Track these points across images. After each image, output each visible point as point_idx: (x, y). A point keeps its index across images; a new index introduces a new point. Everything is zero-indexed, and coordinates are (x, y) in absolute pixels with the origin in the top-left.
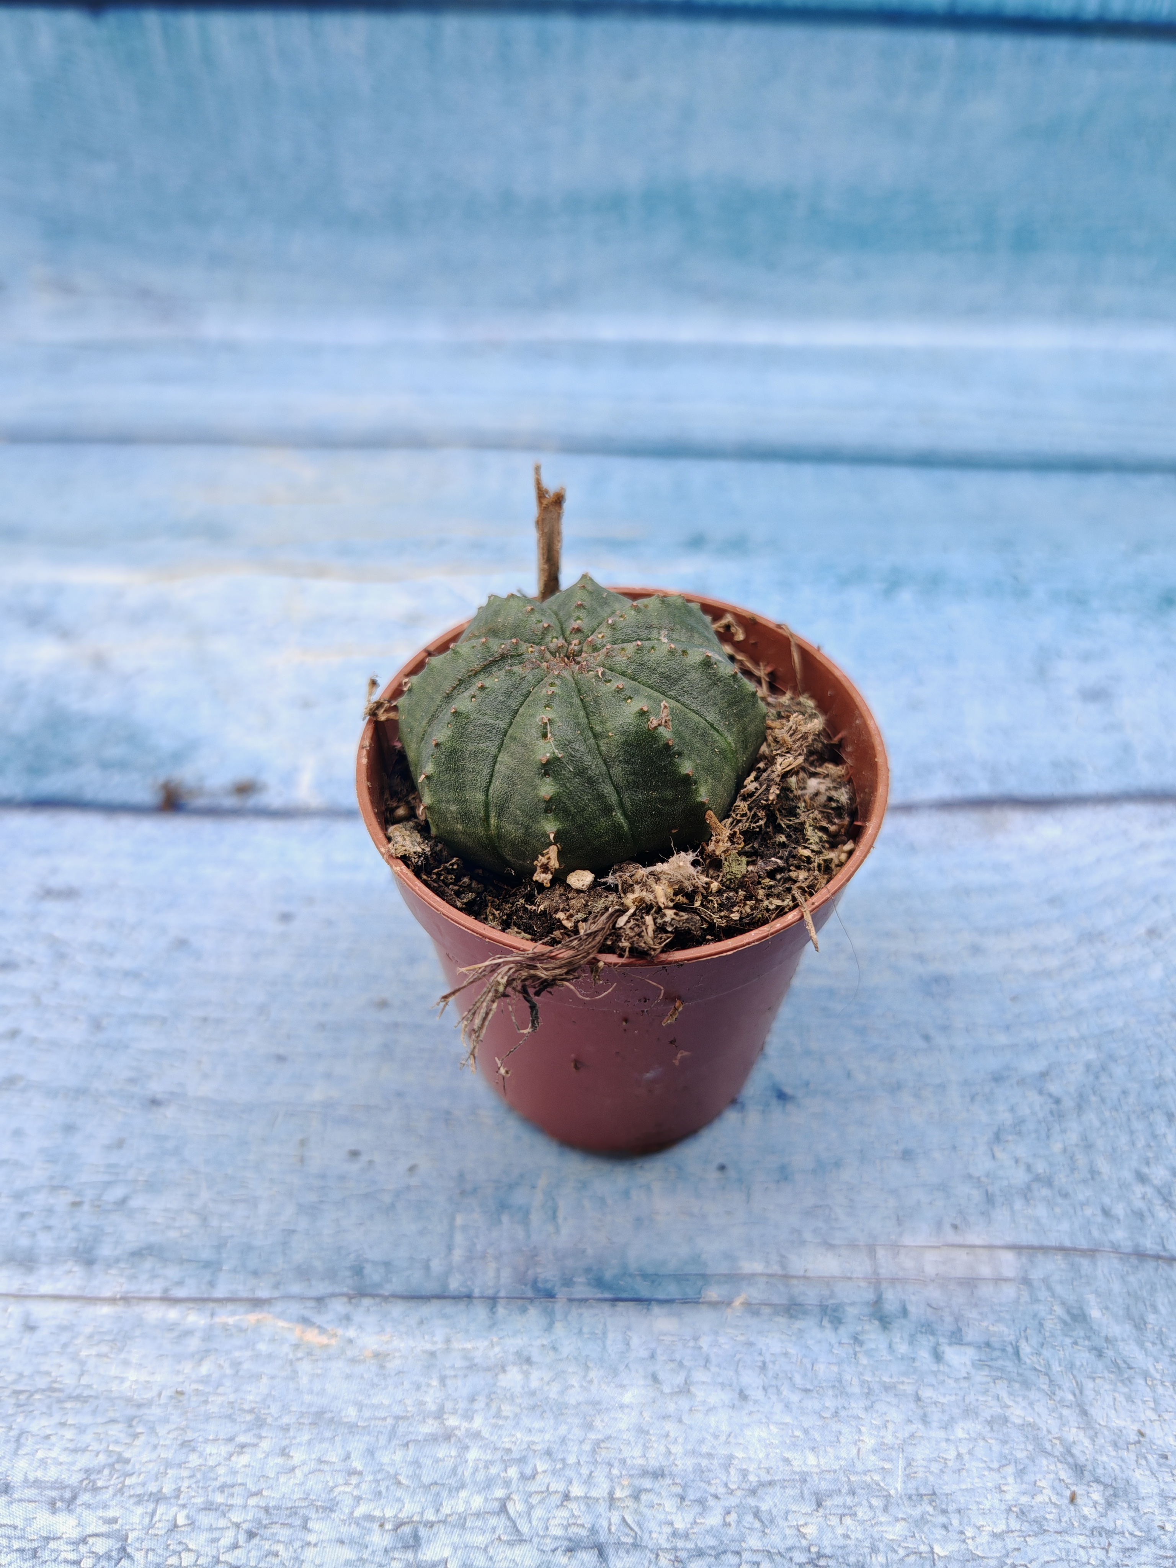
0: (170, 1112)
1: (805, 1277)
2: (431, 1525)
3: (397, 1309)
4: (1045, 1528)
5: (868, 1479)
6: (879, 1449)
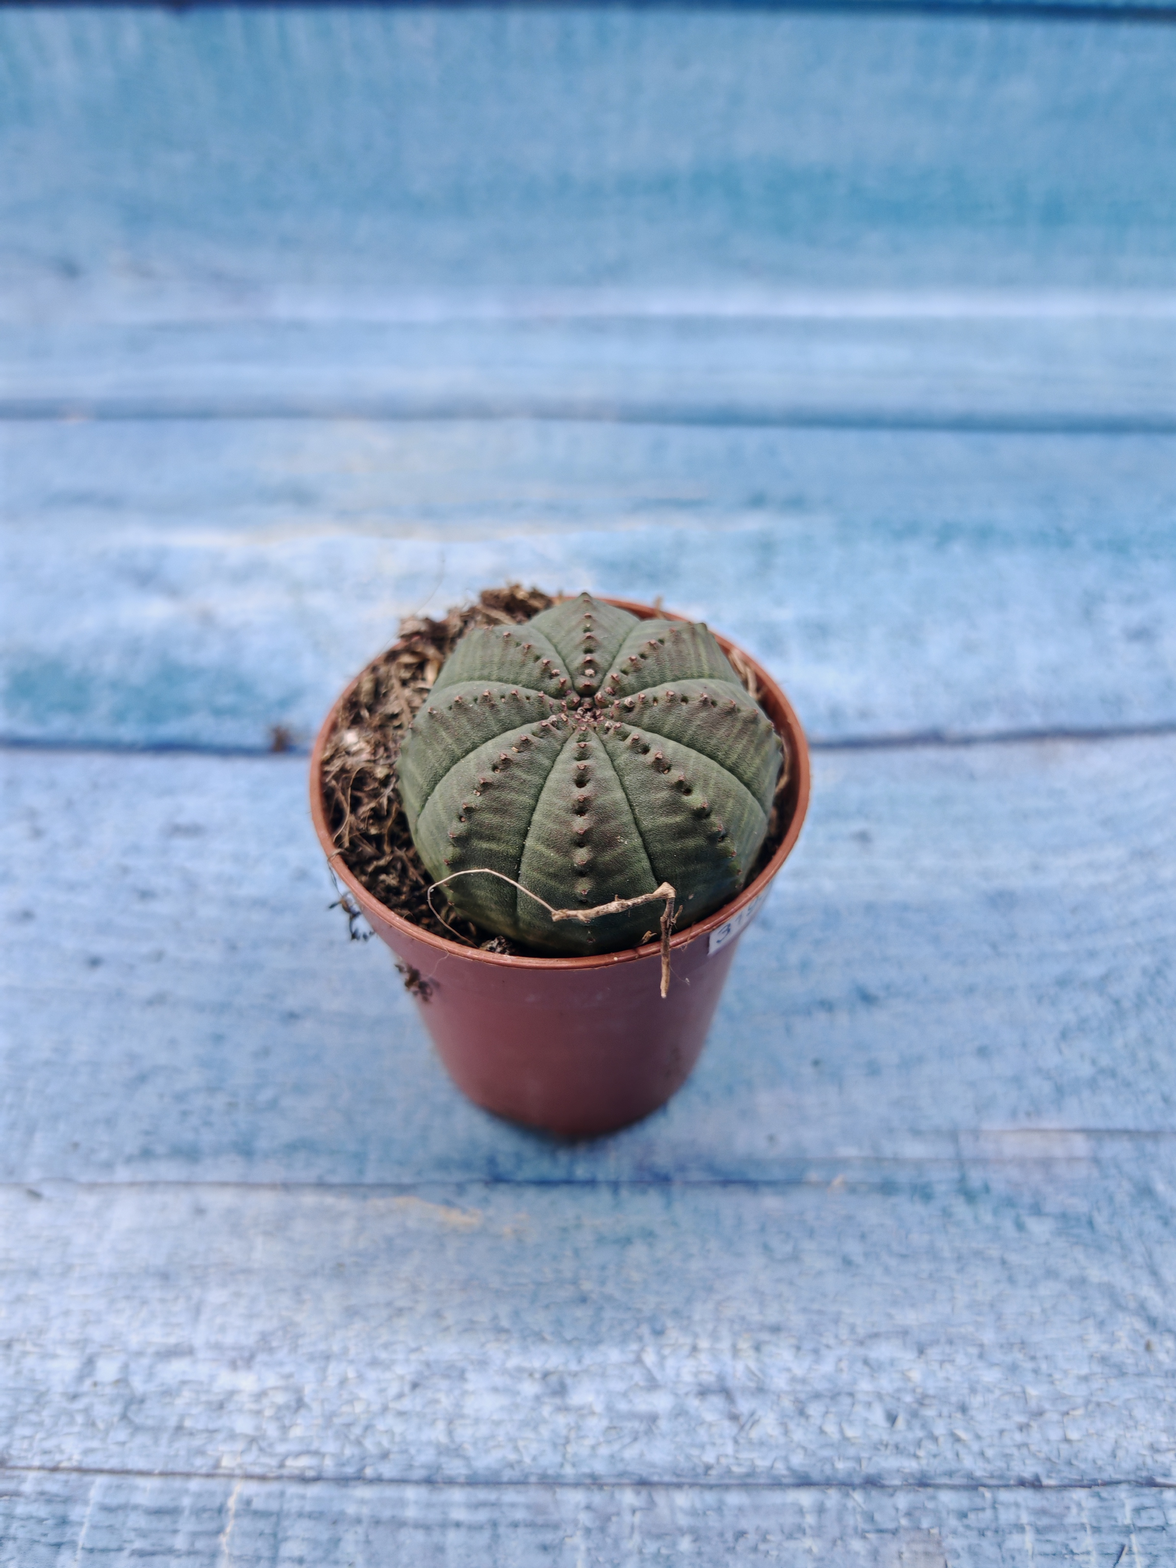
0: (308, 1024)
1: (897, 1160)
2: (575, 1375)
3: (531, 1194)
4: (1125, 1371)
5: (963, 1330)
6: (973, 1305)
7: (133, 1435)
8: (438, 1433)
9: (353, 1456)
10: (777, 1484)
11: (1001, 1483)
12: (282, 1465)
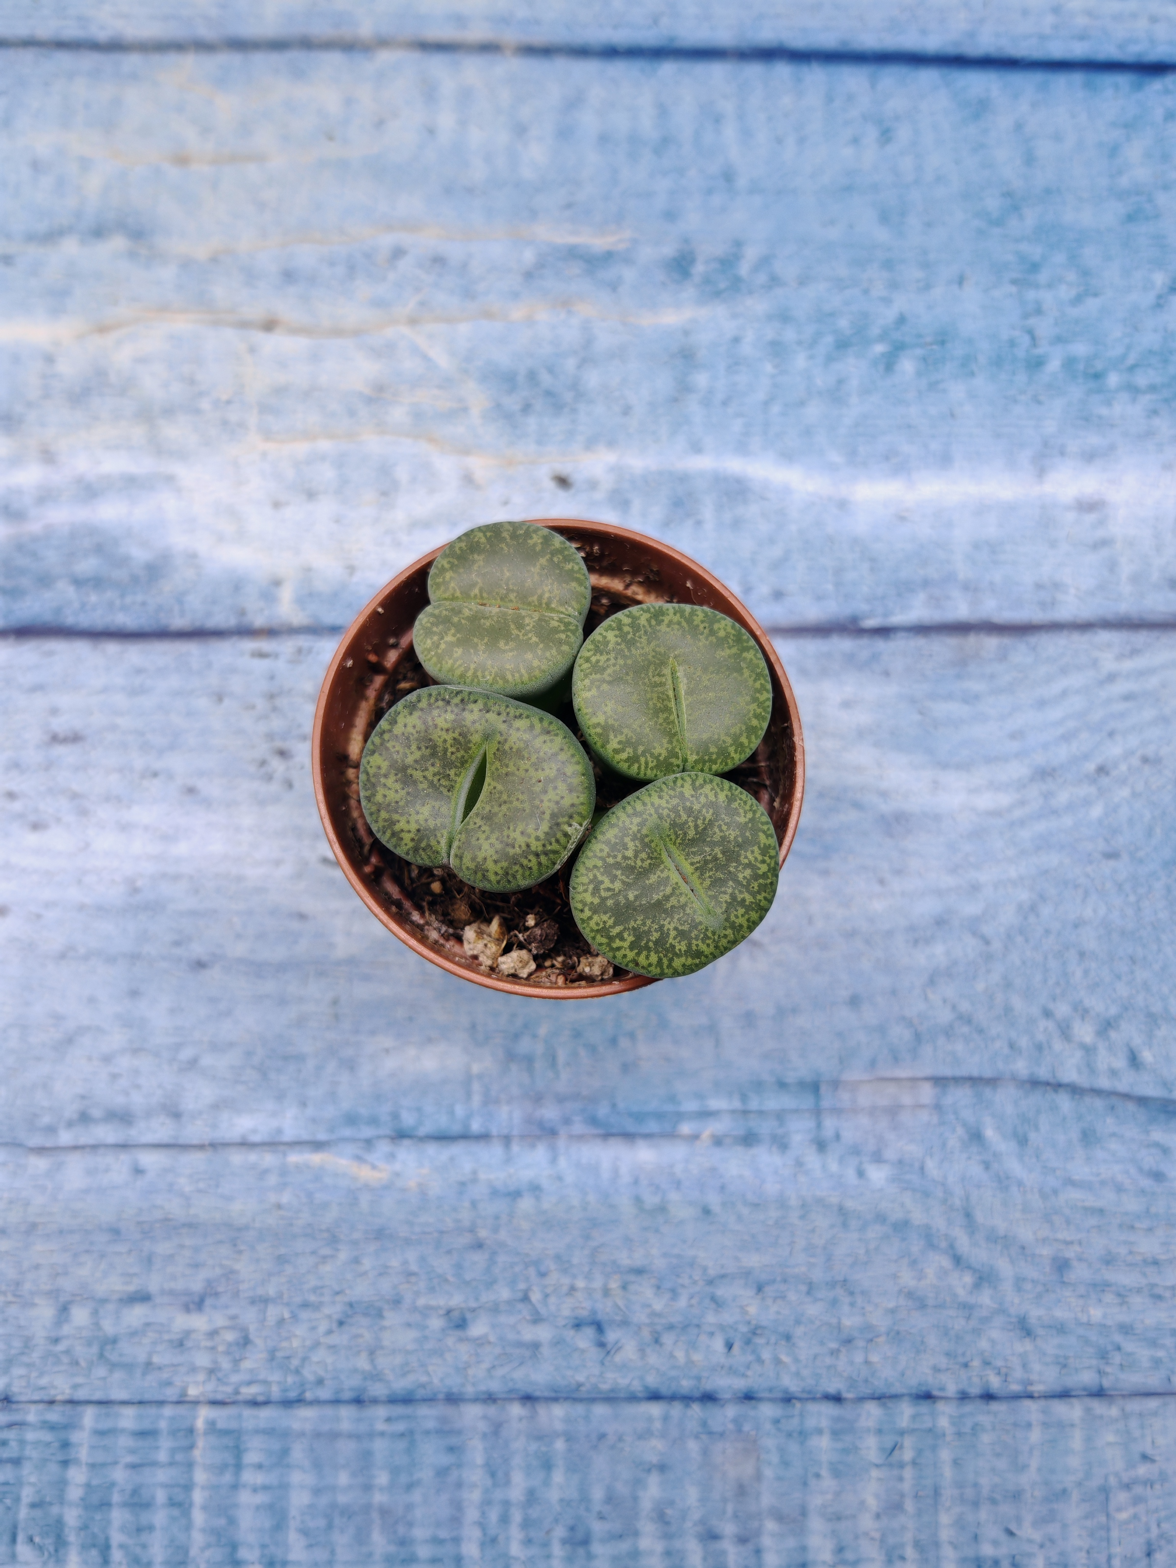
0: (215, 974)
1: (760, 1112)
2: (474, 1311)
3: (431, 1149)
5: (797, 1270)
6: (809, 1248)
7: (111, 1371)
8: (363, 1363)
9: (295, 1383)
10: (633, 1398)
11: (809, 1396)
12: (237, 1392)
